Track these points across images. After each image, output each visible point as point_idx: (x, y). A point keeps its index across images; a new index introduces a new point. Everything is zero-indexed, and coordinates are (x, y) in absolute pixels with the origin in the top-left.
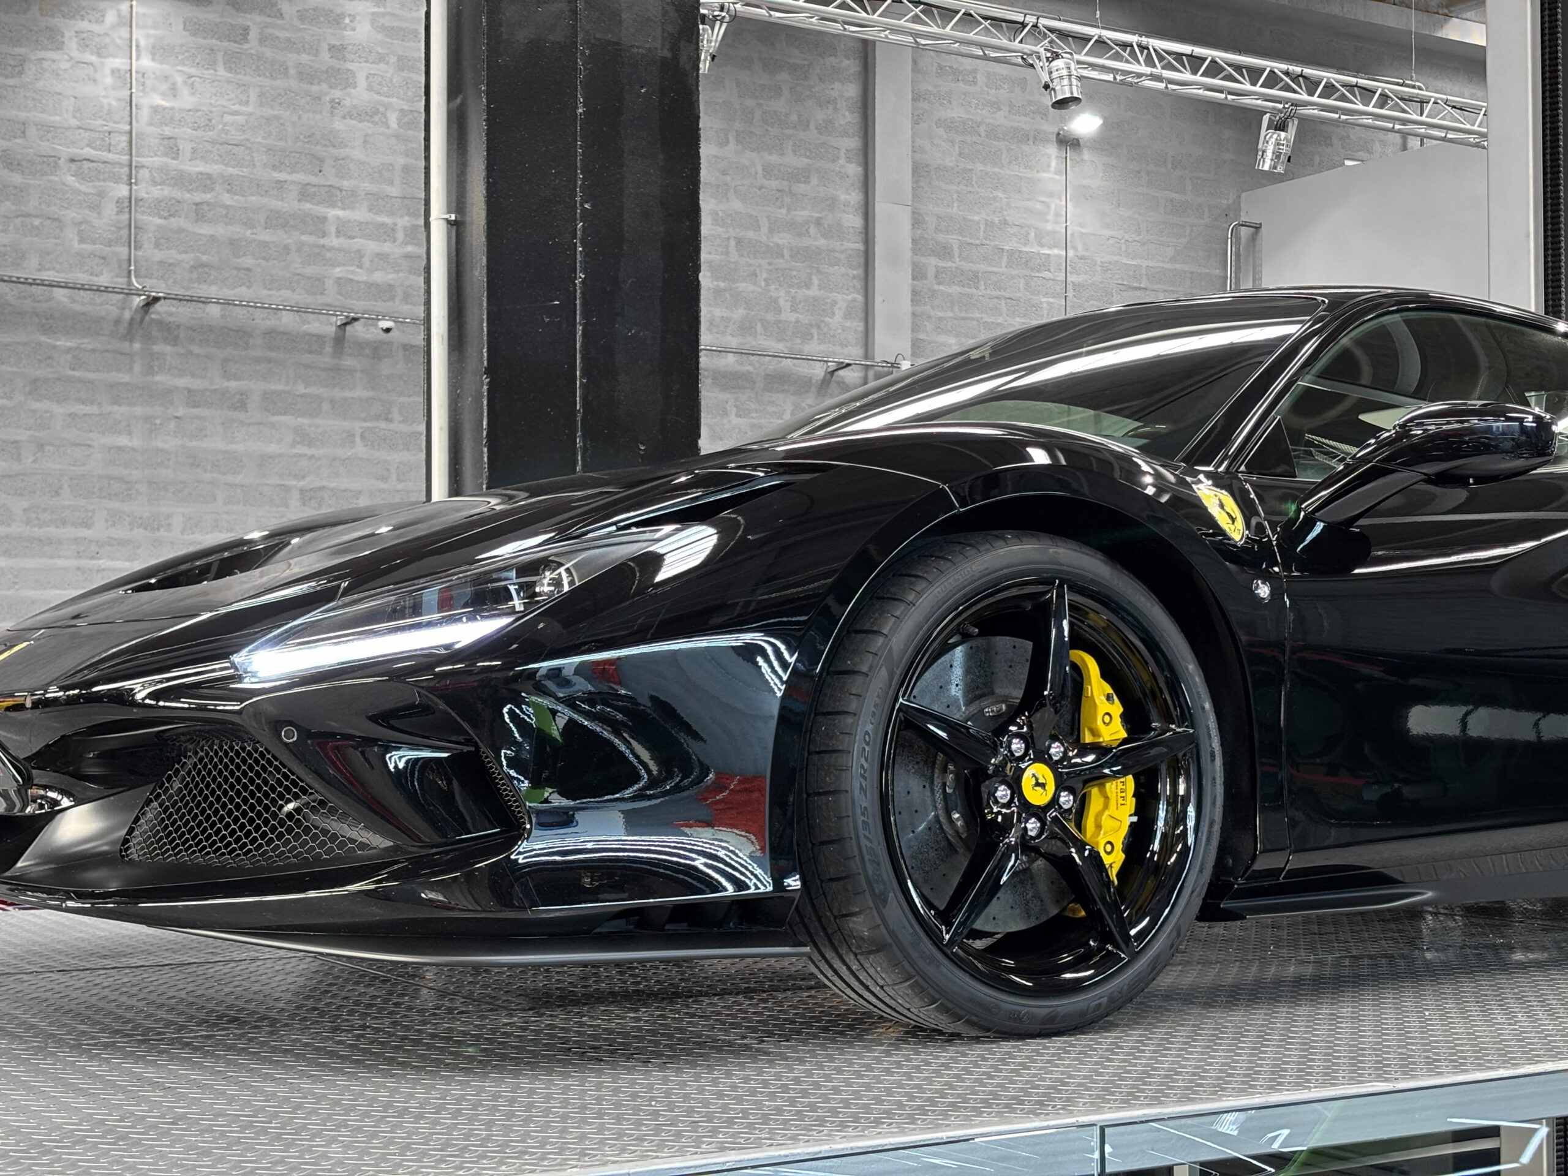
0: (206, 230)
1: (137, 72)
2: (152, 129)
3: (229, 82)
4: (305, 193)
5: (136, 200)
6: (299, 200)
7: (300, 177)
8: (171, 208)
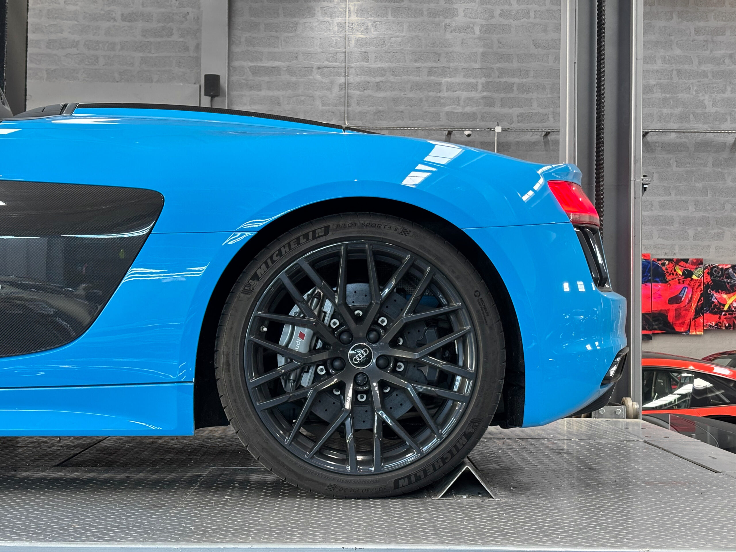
0: (381, 95)
1: (348, 23)
2: (357, 49)
3: (393, 22)
4: (431, 72)
5: (348, 83)
6: (428, 76)
7: (429, 64)
8: (365, 85)
